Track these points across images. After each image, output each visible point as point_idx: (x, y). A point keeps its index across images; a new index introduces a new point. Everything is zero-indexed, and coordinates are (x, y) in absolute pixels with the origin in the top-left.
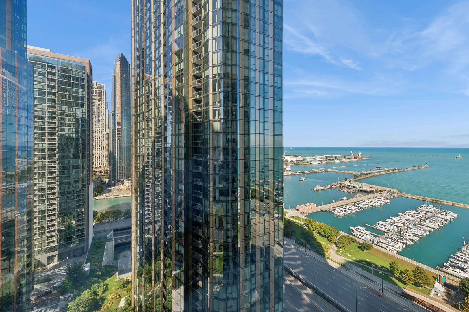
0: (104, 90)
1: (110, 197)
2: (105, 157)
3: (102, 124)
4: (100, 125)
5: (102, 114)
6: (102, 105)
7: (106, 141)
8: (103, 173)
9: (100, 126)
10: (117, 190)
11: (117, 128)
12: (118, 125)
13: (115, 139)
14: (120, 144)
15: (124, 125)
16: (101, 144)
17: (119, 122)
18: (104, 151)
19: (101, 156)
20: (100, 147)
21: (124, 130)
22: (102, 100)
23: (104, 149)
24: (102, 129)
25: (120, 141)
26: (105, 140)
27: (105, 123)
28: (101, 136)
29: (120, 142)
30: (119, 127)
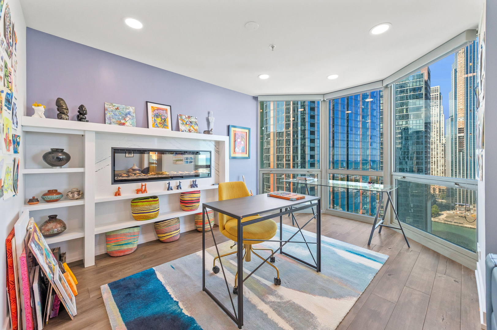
0: (439, 93)
1: (449, 223)
2: (439, 173)
3: (436, 133)
4: (433, 135)
5: (436, 121)
6: (436, 112)
7: (441, 154)
8: (438, 191)
9: (433, 137)
10: (460, 216)
11: (459, 137)
12: (460, 133)
13: (456, 151)
14: (463, 157)
15: (471, 131)
16: (435, 157)
17: (462, 128)
18: (439, 166)
19: (435, 171)
20: (433, 161)
21: (471, 137)
22: (435, 106)
23: (439, 163)
24: (436, 140)
25: (463, 152)
26: (439, 153)
27: (440, 132)
28: (434, 148)
29: (463, 155)
30: (462, 135)
